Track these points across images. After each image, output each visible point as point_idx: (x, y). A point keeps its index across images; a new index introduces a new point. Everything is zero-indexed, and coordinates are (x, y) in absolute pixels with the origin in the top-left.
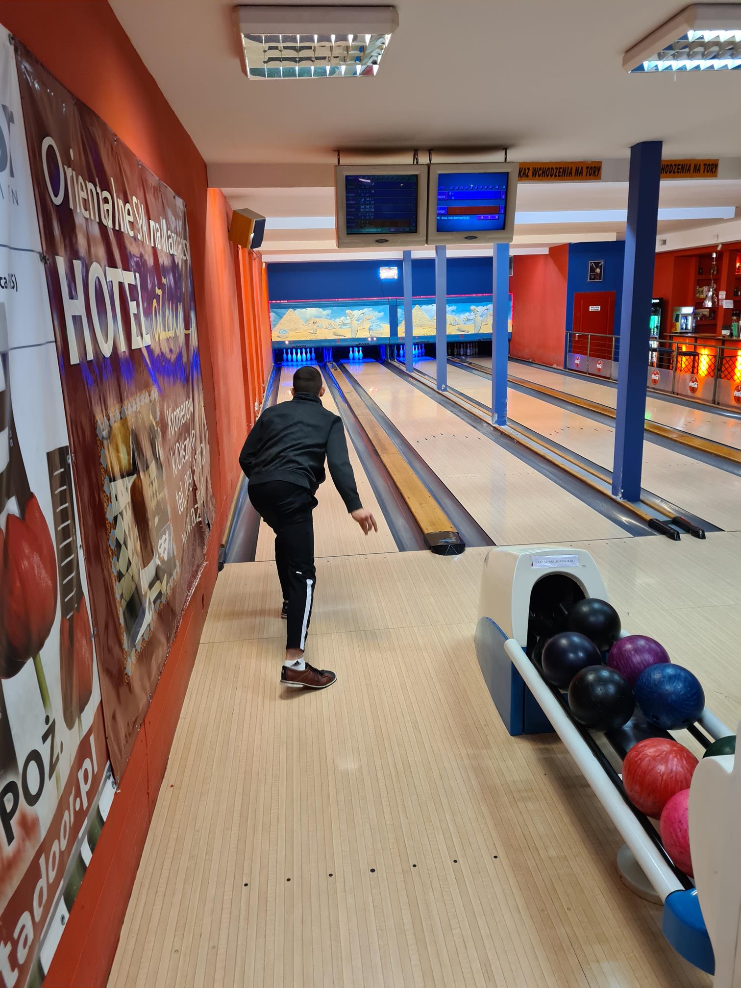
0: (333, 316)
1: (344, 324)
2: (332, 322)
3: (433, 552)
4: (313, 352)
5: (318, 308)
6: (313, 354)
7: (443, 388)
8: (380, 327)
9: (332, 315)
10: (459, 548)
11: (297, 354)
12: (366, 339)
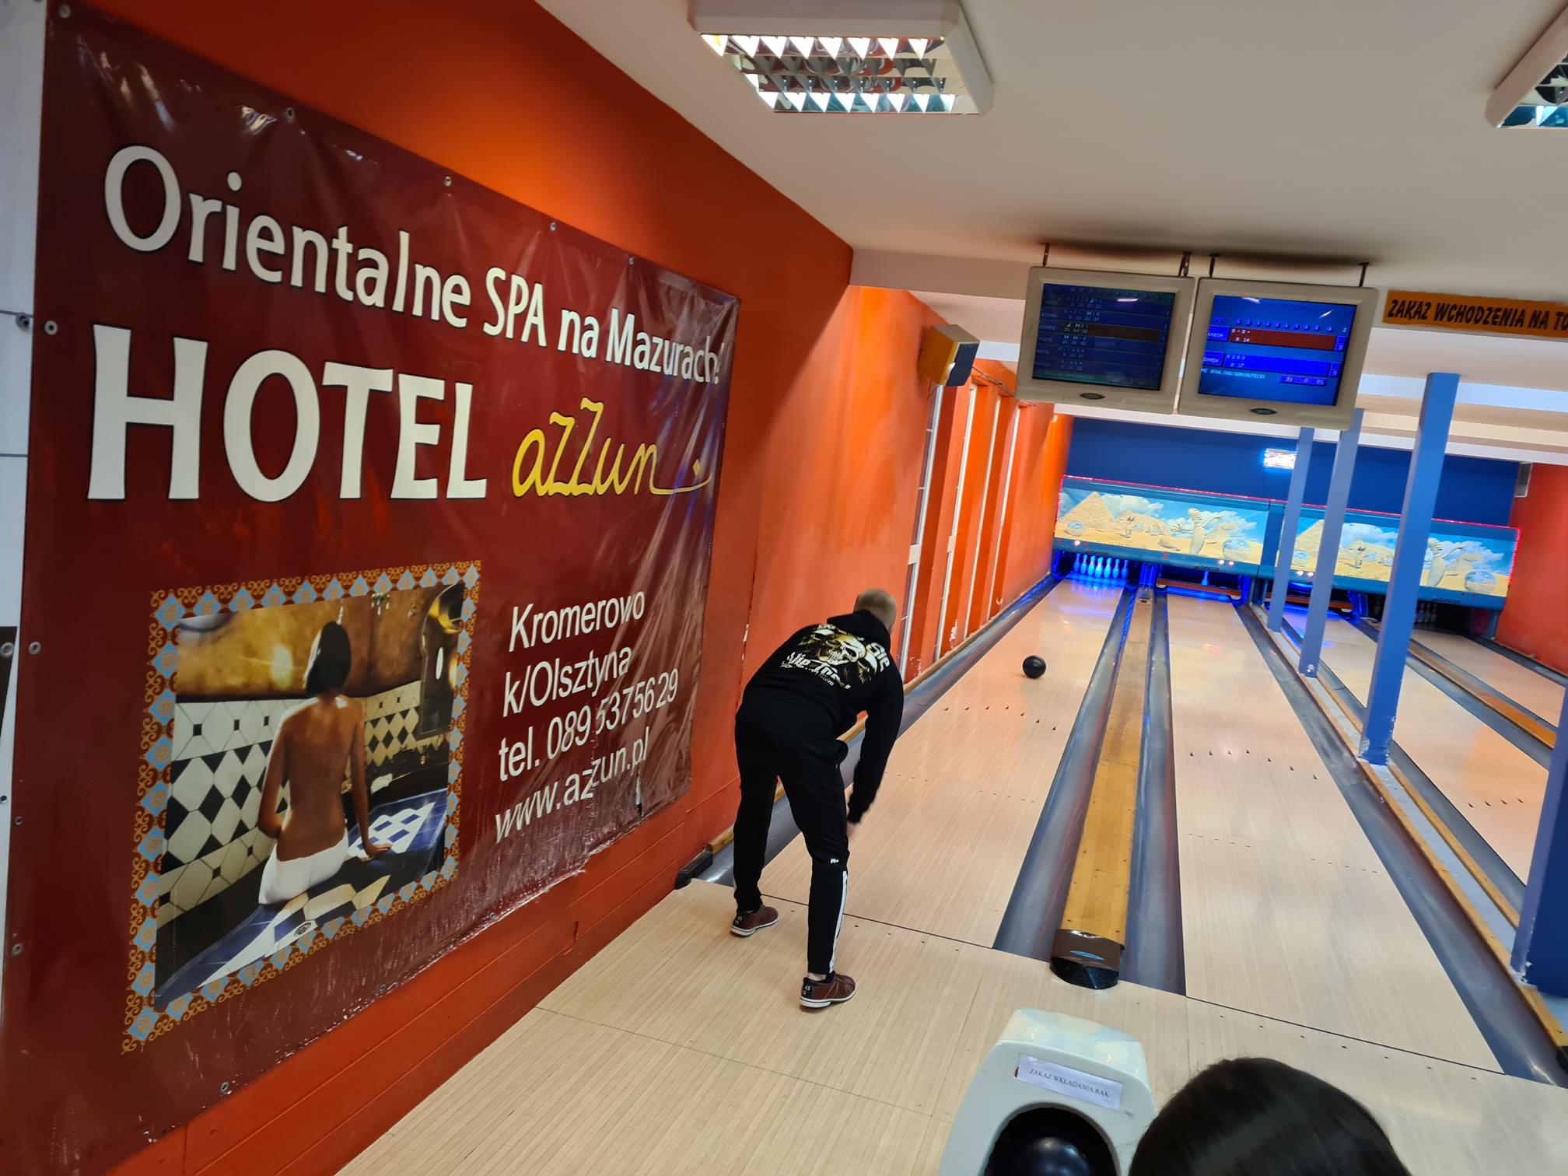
0: (1164, 515)
1: (1181, 530)
2: (1161, 523)
3: (1051, 968)
4: (1126, 565)
5: (1141, 498)
6: (1124, 571)
7: (1309, 671)
8: (1246, 545)
9: (1162, 513)
10: (1107, 979)
11: (1096, 564)
12: (1215, 561)
